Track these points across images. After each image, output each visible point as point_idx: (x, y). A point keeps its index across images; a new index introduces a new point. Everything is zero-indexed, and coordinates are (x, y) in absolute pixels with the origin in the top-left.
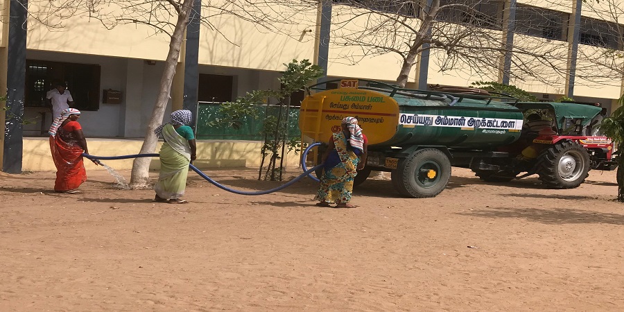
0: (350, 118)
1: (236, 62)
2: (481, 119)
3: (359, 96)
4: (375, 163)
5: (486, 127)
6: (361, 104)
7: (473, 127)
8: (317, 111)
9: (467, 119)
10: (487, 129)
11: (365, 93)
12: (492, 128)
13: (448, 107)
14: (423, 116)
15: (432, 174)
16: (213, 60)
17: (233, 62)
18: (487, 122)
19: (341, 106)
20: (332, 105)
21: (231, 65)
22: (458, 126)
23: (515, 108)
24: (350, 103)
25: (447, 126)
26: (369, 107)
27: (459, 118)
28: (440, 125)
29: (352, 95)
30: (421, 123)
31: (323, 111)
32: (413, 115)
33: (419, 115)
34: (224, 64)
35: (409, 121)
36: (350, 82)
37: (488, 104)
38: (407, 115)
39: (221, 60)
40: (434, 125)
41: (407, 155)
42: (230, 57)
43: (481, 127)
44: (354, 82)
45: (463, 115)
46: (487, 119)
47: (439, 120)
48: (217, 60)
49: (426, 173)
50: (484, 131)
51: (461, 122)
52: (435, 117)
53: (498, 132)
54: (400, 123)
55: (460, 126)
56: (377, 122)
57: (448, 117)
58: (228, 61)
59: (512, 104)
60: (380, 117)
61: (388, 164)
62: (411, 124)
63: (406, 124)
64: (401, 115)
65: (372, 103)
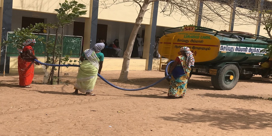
0: (186, 47)
1: (39, 8)
2: (254, 48)
3: (196, 35)
4: (203, 72)
5: (256, 53)
6: (196, 40)
7: (250, 52)
8: (170, 43)
9: (248, 48)
10: (256, 54)
11: (199, 34)
12: (258, 53)
13: (241, 42)
14: (230, 46)
15: (232, 77)
16: (23, 6)
17: (37, 8)
18: (256, 50)
19: (184, 41)
20: (179, 40)
21: (35, 10)
22: (244, 52)
23: (266, 43)
24: (190, 39)
25: (240, 52)
26: (201, 41)
27: (245, 48)
28: (237, 52)
29: (191, 35)
30: (229, 50)
31: (174, 43)
32: (226, 46)
33: (229, 46)
34: (31, 9)
35: (224, 50)
36: (190, 28)
37: (255, 40)
38: (224, 46)
39: (29, 6)
40: (235, 51)
41: (221, 67)
42: (35, 5)
43: (254, 53)
44: (192, 28)
45: (247, 46)
46: (256, 48)
47: (237, 49)
48: (26, 6)
49: (229, 77)
50: (255, 55)
51: (246, 50)
52: (235, 47)
53: (260, 55)
54: (220, 50)
55: (245, 52)
56: (206, 50)
57: (241, 47)
58: (33, 7)
59: (265, 41)
60: (208, 47)
61: (211, 72)
62: (225, 51)
63: (223, 51)
64: (221, 46)
65: (203, 40)
